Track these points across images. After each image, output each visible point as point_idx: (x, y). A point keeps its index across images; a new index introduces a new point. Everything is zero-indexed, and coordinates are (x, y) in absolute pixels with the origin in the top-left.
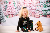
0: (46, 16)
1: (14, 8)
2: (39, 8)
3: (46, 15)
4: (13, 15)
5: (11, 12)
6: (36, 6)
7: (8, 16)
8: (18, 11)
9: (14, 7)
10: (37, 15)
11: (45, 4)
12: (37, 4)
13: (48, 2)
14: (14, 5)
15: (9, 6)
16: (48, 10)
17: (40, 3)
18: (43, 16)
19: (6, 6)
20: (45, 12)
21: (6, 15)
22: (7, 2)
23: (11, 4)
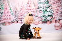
0: (46, 23)
1: (11, 15)
2: (38, 14)
3: (46, 21)
4: (10, 22)
5: (8, 19)
6: (34, 12)
7: (4, 23)
8: (15, 17)
9: (10, 13)
10: (36, 22)
11: (45, 9)
12: (36, 9)
13: (47, 7)
14: (10, 11)
15: (5, 13)
16: (48, 16)
17: (39, 8)
18: (43, 22)
19: (1, 13)
20: (44, 18)
21: (2, 23)
22: (2, 9)
23: (6, 11)
